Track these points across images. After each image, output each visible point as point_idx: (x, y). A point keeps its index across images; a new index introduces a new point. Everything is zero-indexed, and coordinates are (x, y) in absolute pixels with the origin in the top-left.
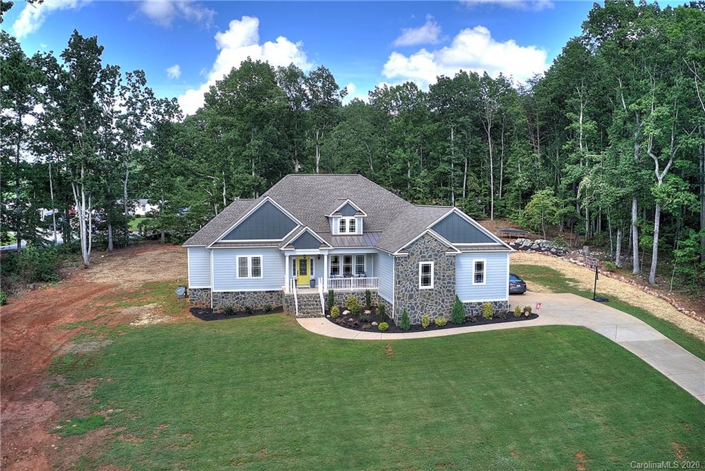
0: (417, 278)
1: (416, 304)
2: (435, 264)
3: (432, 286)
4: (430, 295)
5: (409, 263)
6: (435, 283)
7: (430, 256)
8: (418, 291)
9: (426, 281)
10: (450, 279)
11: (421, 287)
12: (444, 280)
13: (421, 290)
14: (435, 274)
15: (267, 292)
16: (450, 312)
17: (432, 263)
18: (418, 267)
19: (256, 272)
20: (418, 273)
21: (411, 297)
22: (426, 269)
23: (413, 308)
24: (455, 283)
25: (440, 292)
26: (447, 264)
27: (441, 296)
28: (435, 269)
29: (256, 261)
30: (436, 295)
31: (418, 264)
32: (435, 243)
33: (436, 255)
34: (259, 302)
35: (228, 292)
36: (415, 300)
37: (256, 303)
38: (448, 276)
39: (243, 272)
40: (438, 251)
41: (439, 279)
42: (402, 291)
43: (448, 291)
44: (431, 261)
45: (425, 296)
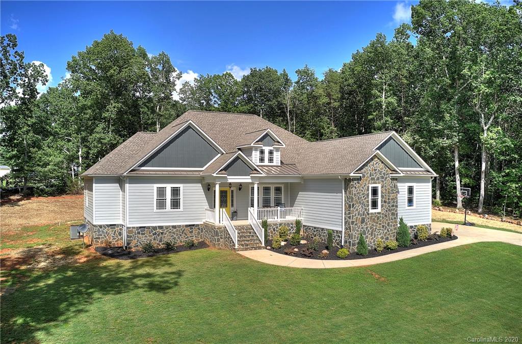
0: (368, 201)
1: (367, 228)
2: (382, 187)
3: (379, 210)
4: (378, 218)
5: (361, 185)
6: (382, 206)
7: (378, 179)
8: (368, 214)
9: (374, 205)
11: (371, 211)
12: (389, 203)
13: (372, 213)
14: (382, 196)
15: (187, 226)
16: (394, 236)
17: (379, 186)
18: (368, 190)
19: (175, 204)
20: (368, 195)
21: (363, 221)
22: (375, 191)
24: (397, 206)
25: (386, 216)
26: (391, 187)
27: (387, 220)
28: (382, 192)
29: (175, 192)
30: (383, 218)
31: (368, 187)
32: (382, 165)
33: (382, 177)
34: (179, 238)
35: (144, 227)
36: (366, 224)
37: (174, 238)
38: (392, 199)
39: (161, 204)
40: (384, 174)
41: (385, 202)
42: (355, 215)
43: (393, 214)
44: (379, 183)
45: (374, 219)
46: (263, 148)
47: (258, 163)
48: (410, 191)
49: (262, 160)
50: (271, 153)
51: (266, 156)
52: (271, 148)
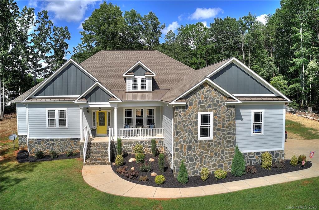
0: (196, 129)
1: (195, 155)
2: (215, 115)
3: (211, 137)
4: (209, 146)
5: (187, 113)
6: (215, 134)
7: (210, 106)
8: (197, 142)
9: (205, 132)
10: (230, 130)
11: (200, 138)
12: (224, 130)
13: (200, 141)
14: (215, 124)
16: (230, 163)
17: (212, 114)
18: (196, 117)
20: (196, 123)
21: (190, 148)
22: (205, 119)
23: (191, 160)
24: (234, 134)
25: (219, 143)
26: (227, 115)
27: (221, 148)
28: (215, 120)
30: (215, 146)
33: (215, 105)
34: (65, 148)
35: (40, 139)
36: (194, 151)
37: (62, 148)
38: (228, 127)
40: (218, 101)
41: (218, 130)
42: (180, 142)
43: (228, 142)
44: (211, 111)
45: (204, 147)
46: (136, 77)
47: (131, 90)
48: (258, 117)
49: (135, 87)
51: (139, 83)
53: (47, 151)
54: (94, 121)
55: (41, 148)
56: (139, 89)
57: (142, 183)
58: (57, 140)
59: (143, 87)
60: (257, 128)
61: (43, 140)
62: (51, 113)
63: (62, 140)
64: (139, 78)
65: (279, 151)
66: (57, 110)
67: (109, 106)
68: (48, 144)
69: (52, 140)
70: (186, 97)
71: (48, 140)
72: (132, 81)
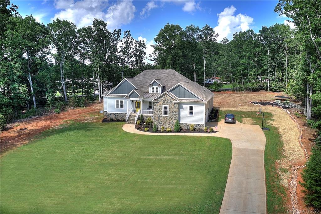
0: (162, 111)
1: (161, 122)
2: (169, 106)
4: (167, 118)
5: (158, 105)
6: (169, 114)
7: (167, 103)
8: (162, 116)
9: (165, 113)
10: (175, 113)
11: (163, 115)
12: (173, 113)
13: (163, 116)
14: (169, 110)
16: (175, 126)
17: (168, 106)
18: (162, 107)
19: (122, 106)
20: (162, 109)
21: (159, 119)
22: (166, 108)
23: (160, 124)
25: (171, 118)
26: (174, 107)
27: (172, 120)
28: (169, 108)
29: (122, 102)
30: (169, 119)
31: (162, 106)
32: (169, 98)
36: (161, 120)
39: (117, 106)
40: (170, 101)
41: (171, 112)
42: (156, 116)
43: (175, 118)
44: (168, 104)
45: (165, 119)
46: (154, 87)
47: (152, 93)
48: (191, 108)
49: (153, 91)
50: (157, 88)
51: (155, 90)
52: (157, 87)
53: (115, 119)
54: (135, 106)
55: (112, 117)
56: (155, 92)
57: (141, 130)
58: (119, 114)
59: (157, 91)
60: (191, 113)
61: (114, 113)
62: (117, 102)
63: (121, 114)
64: (155, 87)
65: (202, 125)
66: (120, 100)
67: (139, 100)
68: (115, 115)
69: (117, 114)
70: (158, 99)
71: (115, 114)
72: (152, 88)
